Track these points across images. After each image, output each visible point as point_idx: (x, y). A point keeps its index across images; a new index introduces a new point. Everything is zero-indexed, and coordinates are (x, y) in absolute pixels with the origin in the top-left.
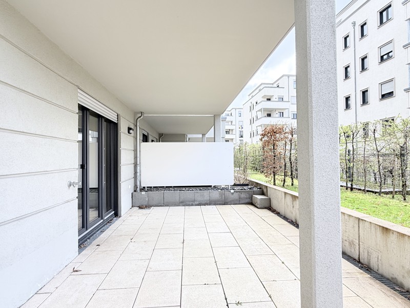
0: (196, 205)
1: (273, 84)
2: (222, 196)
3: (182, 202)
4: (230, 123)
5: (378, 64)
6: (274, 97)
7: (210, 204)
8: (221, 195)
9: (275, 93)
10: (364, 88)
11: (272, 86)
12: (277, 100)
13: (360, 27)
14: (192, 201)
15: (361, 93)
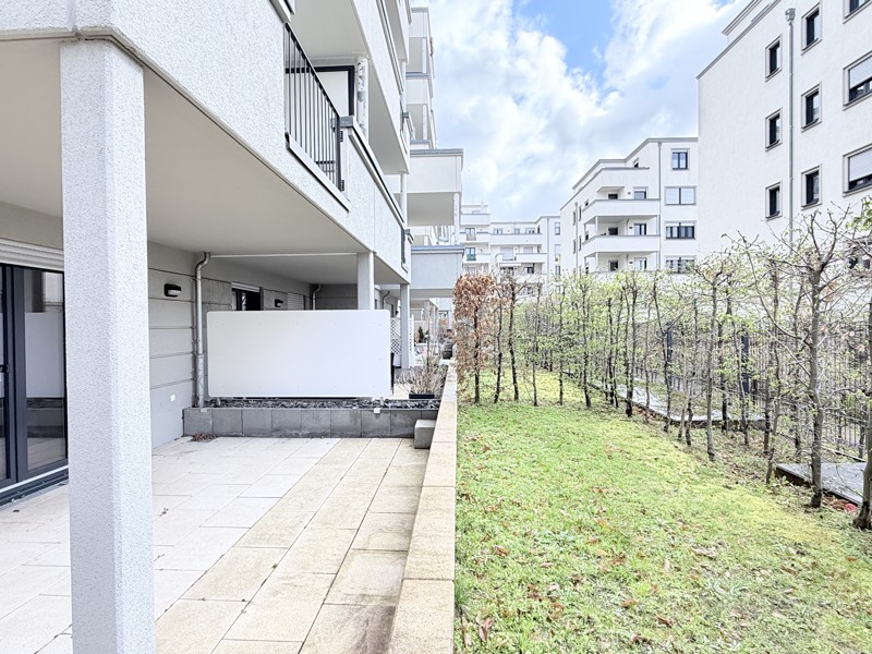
0: (304, 436)
1: (625, 161)
2: (355, 420)
3: (277, 430)
4: (535, 250)
5: (841, 107)
6: (626, 191)
7: (332, 435)
8: (354, 417)
9: (628, 181)
10: (808, 167)
11: (622, 165)
12: (631, 197)
13: (805, 21)
14: (296, 429)
15: (804, 177)
